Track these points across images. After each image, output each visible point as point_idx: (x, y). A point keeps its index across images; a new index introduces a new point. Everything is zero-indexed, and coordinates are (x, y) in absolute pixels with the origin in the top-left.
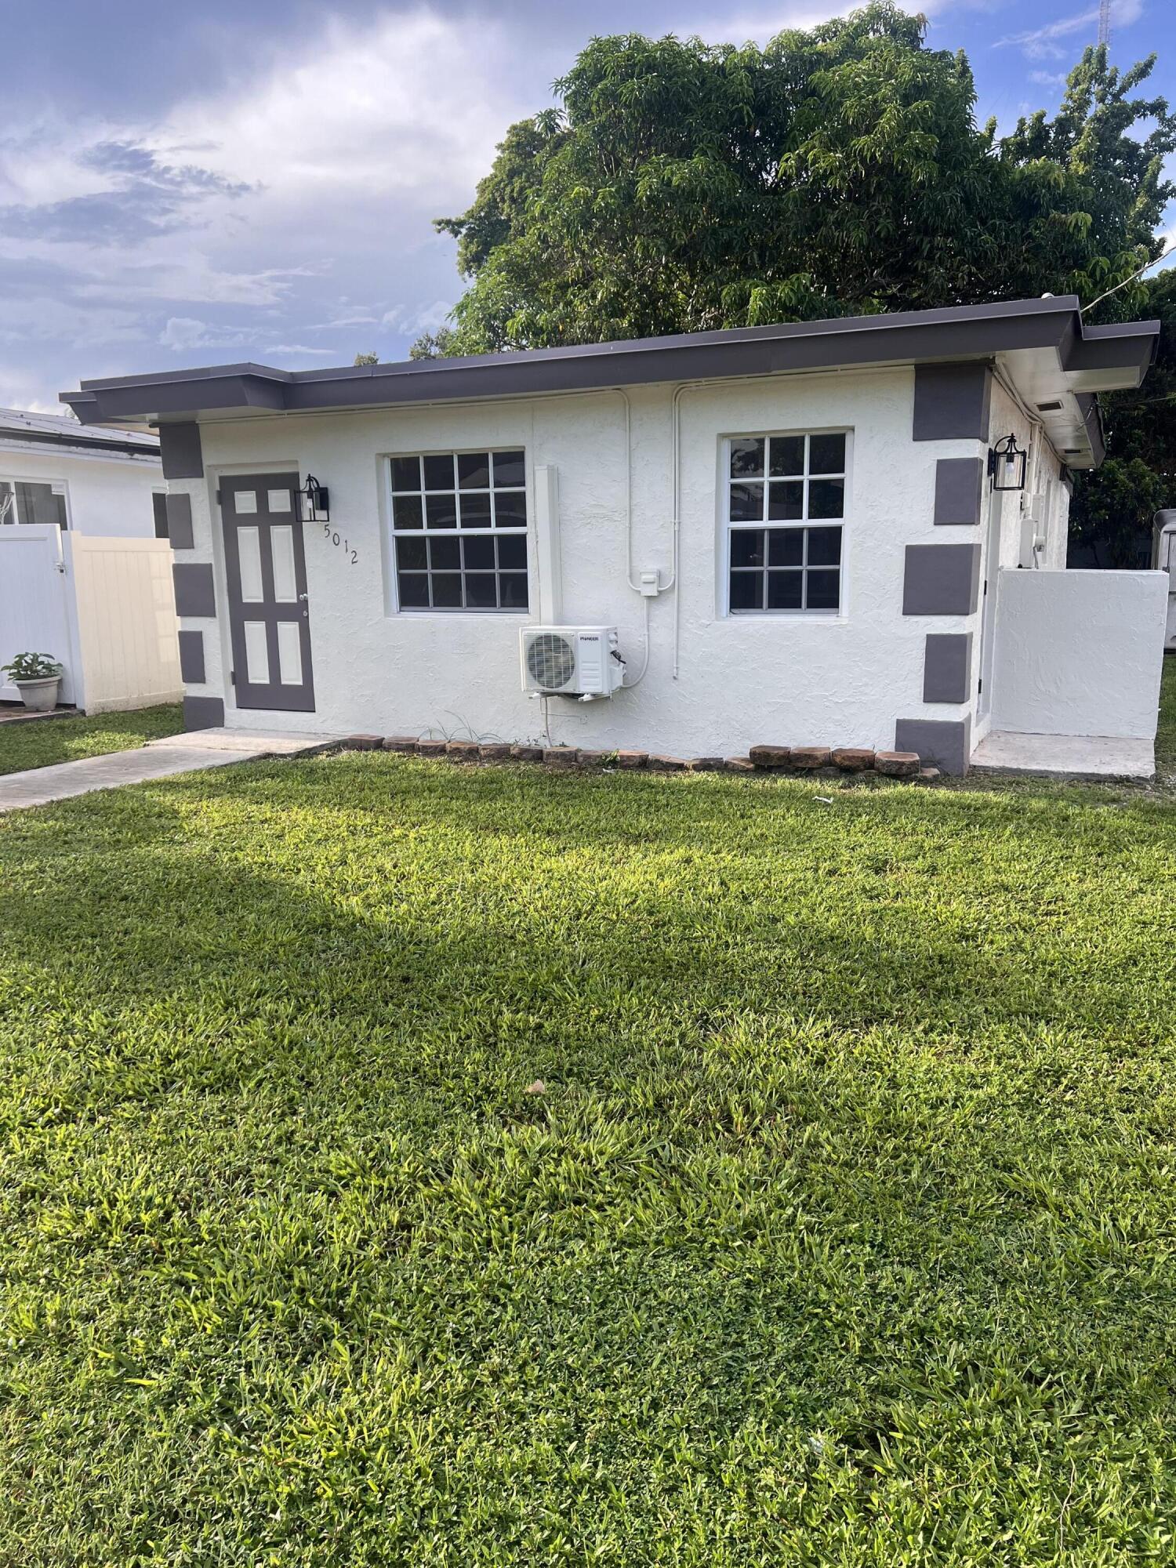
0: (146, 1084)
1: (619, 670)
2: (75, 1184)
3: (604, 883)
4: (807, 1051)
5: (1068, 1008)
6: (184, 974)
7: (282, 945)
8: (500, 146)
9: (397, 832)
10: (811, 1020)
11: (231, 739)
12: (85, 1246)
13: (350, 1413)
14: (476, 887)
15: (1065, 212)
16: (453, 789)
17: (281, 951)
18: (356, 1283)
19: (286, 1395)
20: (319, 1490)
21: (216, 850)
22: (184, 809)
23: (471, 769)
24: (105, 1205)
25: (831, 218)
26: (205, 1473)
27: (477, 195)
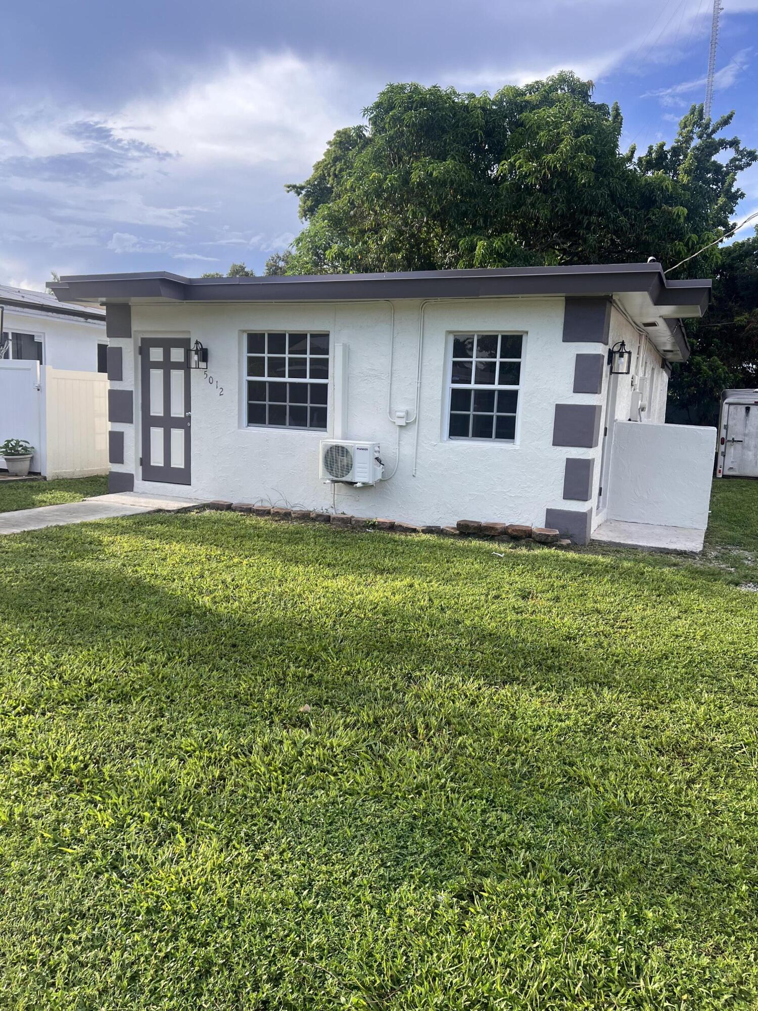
0: (77, 696)
1: (380, 469)
2: (33, 746)
3: (359, 596)
4: (466, 696)
5: (622, 681)
6: (101, 636)
7: (161, 622)
8: (329, 143)
9: (236, 560)
10: (471, 680)
11: (137, 499)
12: (38, 780)
13: (184, 871)
14: (281, 595)
15: (671, 206)
16: (272, 535)
17: (160, 626)
18: (192, 806)
19: (149, 861)
20: (163, 907)
21: (124, 565)
22: (106, 539)
23: (285, 525)
24: (50, 759)
25: (529, 201)
26: (101, 896)
27: (313, 171)
